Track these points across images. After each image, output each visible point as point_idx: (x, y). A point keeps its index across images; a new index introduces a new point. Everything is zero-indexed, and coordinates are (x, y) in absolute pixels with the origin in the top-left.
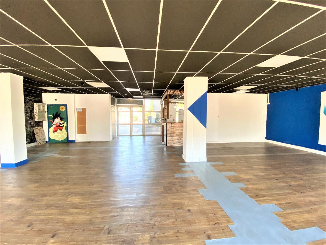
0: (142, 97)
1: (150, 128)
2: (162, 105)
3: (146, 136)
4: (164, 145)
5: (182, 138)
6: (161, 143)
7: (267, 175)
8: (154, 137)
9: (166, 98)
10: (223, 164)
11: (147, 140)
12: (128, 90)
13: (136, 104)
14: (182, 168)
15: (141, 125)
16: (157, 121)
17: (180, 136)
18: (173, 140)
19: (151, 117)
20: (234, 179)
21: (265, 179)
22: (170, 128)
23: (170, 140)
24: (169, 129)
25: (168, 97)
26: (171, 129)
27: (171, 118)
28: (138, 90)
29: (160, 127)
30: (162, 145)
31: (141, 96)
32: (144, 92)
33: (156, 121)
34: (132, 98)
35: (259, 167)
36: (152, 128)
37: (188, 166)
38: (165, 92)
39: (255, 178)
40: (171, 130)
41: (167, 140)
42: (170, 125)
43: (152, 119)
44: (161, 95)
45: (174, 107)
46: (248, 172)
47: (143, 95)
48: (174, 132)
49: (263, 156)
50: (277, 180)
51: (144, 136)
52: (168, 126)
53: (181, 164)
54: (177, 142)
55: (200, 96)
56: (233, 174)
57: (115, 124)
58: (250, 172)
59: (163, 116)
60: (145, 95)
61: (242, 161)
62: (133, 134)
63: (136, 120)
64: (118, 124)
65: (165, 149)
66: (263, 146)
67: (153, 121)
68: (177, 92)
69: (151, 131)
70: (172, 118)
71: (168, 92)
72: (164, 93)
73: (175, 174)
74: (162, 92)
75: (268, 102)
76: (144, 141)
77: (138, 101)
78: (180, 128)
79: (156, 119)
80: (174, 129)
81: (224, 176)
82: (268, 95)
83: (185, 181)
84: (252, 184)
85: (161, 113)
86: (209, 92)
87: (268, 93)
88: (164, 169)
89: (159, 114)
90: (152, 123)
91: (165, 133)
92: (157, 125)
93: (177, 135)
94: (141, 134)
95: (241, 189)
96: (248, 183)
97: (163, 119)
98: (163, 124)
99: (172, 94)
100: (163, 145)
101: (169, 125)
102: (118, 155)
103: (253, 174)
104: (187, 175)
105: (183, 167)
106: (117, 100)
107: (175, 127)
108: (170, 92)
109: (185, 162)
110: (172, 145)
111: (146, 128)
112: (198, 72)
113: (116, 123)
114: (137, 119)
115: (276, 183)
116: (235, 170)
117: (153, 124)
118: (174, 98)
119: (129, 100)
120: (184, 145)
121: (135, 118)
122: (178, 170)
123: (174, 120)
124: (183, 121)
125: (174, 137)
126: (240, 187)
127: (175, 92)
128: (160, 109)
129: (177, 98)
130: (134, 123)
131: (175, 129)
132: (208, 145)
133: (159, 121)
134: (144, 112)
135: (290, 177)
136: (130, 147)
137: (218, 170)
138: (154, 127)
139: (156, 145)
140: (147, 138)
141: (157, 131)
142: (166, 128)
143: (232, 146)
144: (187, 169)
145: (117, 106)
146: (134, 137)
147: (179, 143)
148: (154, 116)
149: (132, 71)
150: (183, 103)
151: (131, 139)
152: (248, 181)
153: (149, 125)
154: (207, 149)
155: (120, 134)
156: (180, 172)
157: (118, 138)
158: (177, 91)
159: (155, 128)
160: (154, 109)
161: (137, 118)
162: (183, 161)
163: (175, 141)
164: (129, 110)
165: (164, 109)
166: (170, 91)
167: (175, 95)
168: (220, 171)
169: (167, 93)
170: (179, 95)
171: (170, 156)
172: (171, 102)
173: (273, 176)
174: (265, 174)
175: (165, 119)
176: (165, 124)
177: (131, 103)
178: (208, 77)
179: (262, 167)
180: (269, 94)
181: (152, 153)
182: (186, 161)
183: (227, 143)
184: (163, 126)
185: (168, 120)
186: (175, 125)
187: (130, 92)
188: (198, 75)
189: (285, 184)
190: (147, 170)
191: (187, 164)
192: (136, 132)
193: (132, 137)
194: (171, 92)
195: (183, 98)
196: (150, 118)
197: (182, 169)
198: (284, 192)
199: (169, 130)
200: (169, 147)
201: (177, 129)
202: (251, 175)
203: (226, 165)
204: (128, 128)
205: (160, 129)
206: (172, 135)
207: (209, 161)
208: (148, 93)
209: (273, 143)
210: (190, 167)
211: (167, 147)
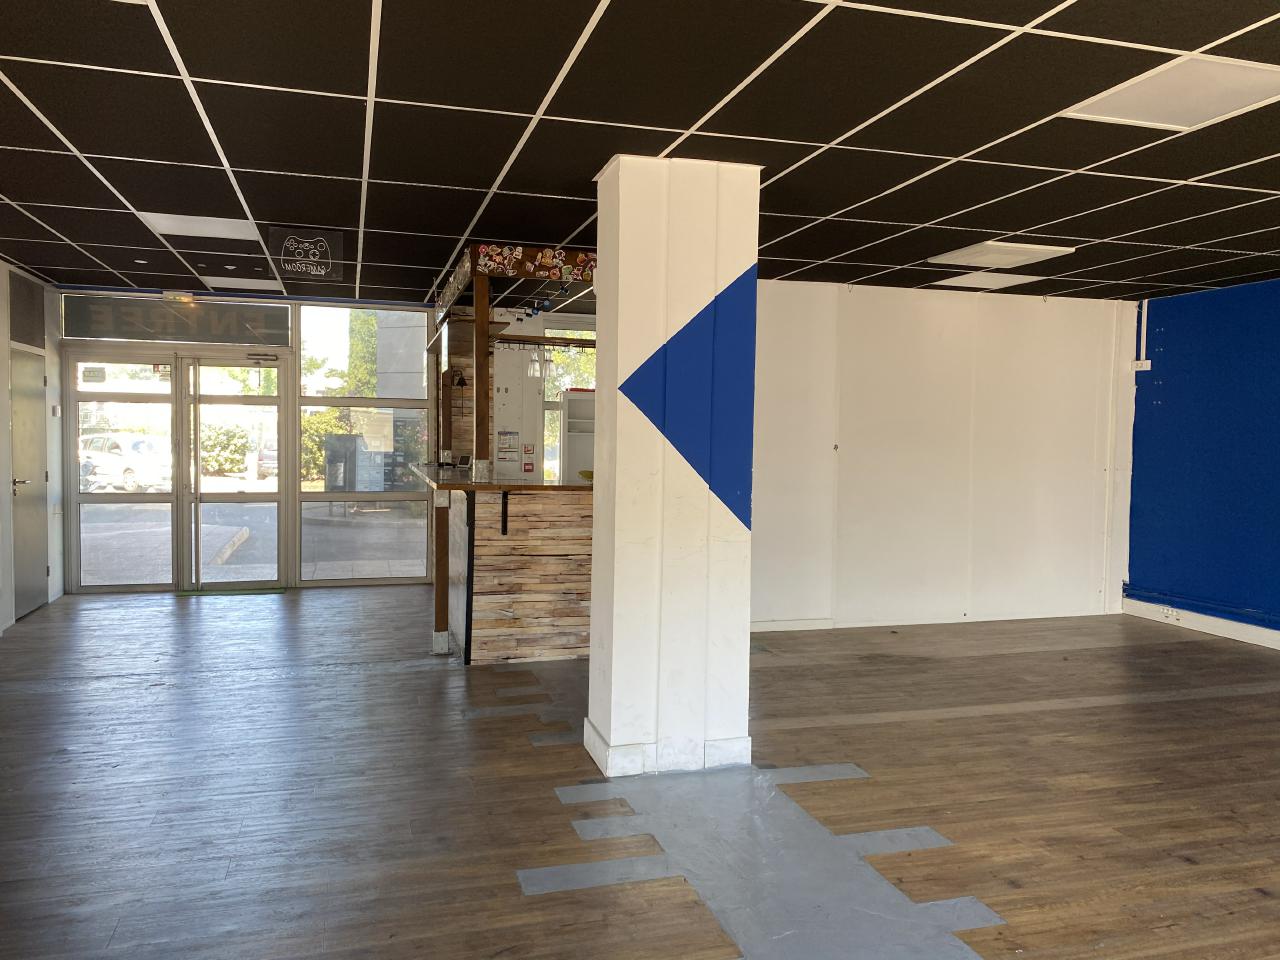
0: (276, 285)
1: (347, 525)
2: (435, 350)
3: (304, 592)
4: (451, 660)
5: (583, 603)
6: (428, 640)
7: (1131, 832)
8: (370, 600)
9: (464, 300)
10: (861, 774)
11: (310, 624)
12: (161, 223)
13: (226, 337)
14: (576, 824)
15: (267, 505)
16: (399, 471)
17: (568, 585)
18: (519, 613)
19: (351, 439)
20: (927, 879)
21: (1117, 857)
22: (499, 526)
23: (494, 616)
24: (487, 533)
25: (480, 292)
26: (504, 531)
27: (510, 449)
28: (244, 229)
29: (423, 522)
30: (435, 661)
31: (266, 275)
32: (290, 244)
33: (390, 476)
34: (197, 287)
35: (1086, 781)
36: (359, 526)
37: (622, 802)
38: (461, 254)
39: (1058, 859)
40: (503, 543)
41: (474, 615)
42: (499, 508)
43: (361, 461)
44: (426, 279)
45: (530, 373)
46: (1018, 820)
47: (282, 272)
48: (524, 559)
49: (1108, 709)
50: (1186, 866)
51: (288, 589)
52: (479, 512)
53: (568, 795)
54: (546, 630)
55: (708, 299)
56: (924, 838)
57: (42, 499)
58: (1029, 819)
59: (446, 432)
60: (300, 267)
61: (980, 745)
62: (204, 579)
63: (227, 466)
64: (74, 498)
65: (456, 687)
66: (1115, 640)
67: (369, 477)
68: (551, 257)
69: (350, 552)
70: (515, 456)
71: (482, 261)
72: (454, 265)
73: (521, 874)
74: (439, 254)
75: (1138, 358)
76: (292, 633)
77: (241, 313)
78: (570, 524)
79: (393, 456)
80: (525, 532)
81: (861, 859)
82: (1140, 307)
83: (596, 915)
84: (1040, 902)
85: (434, 412)
86: (766, 268)
87: (1138, 298)
88: (441, 840)
89: (415, 423)
90: (360, 487)
91: (457, 565)
92: (400, 508)
93: (545, 579)
94: (269, 572)
95: (970, 938)
96: (1015, 895)
97: (445, 456)
98: (441, 500)
99: (511, 273)
100: (439, 655)
101: (488, 508)
102: (64, 751)
103: (1045, 832)
104: (608, 873)
105: (586, 816)
106: (58, 301)
107: (534, 521)
108: (498, 259)
109: (606, 780)
110: (511, 653)
111: (305, 529)
112: (693, 130)
113: (54, 486)
114: (237, 457)
115: (1185, 885)
116: (933, 811)
117: (370, 500)
118: (530, 305)
119: (170, 303)
120: (594, 653)
121: (224, 448)
122: (543, 842)
123: (529, 468)
124: (590, 475)
125: (524, 597)
126: (963, 927)
127: (533, 260)
128: (422, 386)
129: (554, 304)
130: (209, 485)
131: (533, 533)
132: (761, 643)
133: (413, 474)
134: (289, 401)
135: (1267, 841)
136: (166, 679)
137: (827, 821)
138: (375, 522)
139: (381, 659)
140: (317, 609)
141: (400, 551)
142: (465, 530)
143: (923, 651)
144: (616, 828)
145: (62, 348)
146: (206, 600)
147: (563, 640)
148: (375, 434)
149: (188, 81)
150: (591, 344)
151: (183, 617)
152: (1015, 884)
153: (337, 508)
154: (755, 673)
155: (87, 580)
156: (558, 853)
157: (69, 614)
158: (549, 252)
159: (387, 526)
160: (374, 381)
161: (243, 450)
162: (589, 771)
163: (529, 625)
164: (166, 388)
165: (448, 385)
166: (494, 249)
167: (540, 282)
168: (837, 824)
169: (474, 263)
170: (560, 285)
171: (489, 737)
172: (507, 331)
173: (1165, 839)
174: (1118, 824)
175: (465, 460)
176: (459, 494)
177: (181, 328)
178: (757, 169)
179: (1103, 783)
180: (1146, 302)
181: (343, 723)
182: (610, 773)
183: (893, 631)
184: (442, 515)
185: (477, 470)
186: (538, 507)
187: (176, 240)
188: (694, 149)
189: (1234, 888)
190: (303, 854)
191: (612, 792)
192: (228, 562)
193: (193, 600)
194: (500, 258)
195: (588, 307)
196: (342, 451)
197: (573, 831)
198: (1228, 940)
199: (491, 545)
200: (487, 669)
201: (549, 533)
202: (1033, 840)
203: (876, 784)
204: (158, 526)
205: (419, 531)
206: (513, 579)
207: (766, 755)
208: (324, 255)
209: (1171, 621)
210: (633, 812)
211: (477, 668)
